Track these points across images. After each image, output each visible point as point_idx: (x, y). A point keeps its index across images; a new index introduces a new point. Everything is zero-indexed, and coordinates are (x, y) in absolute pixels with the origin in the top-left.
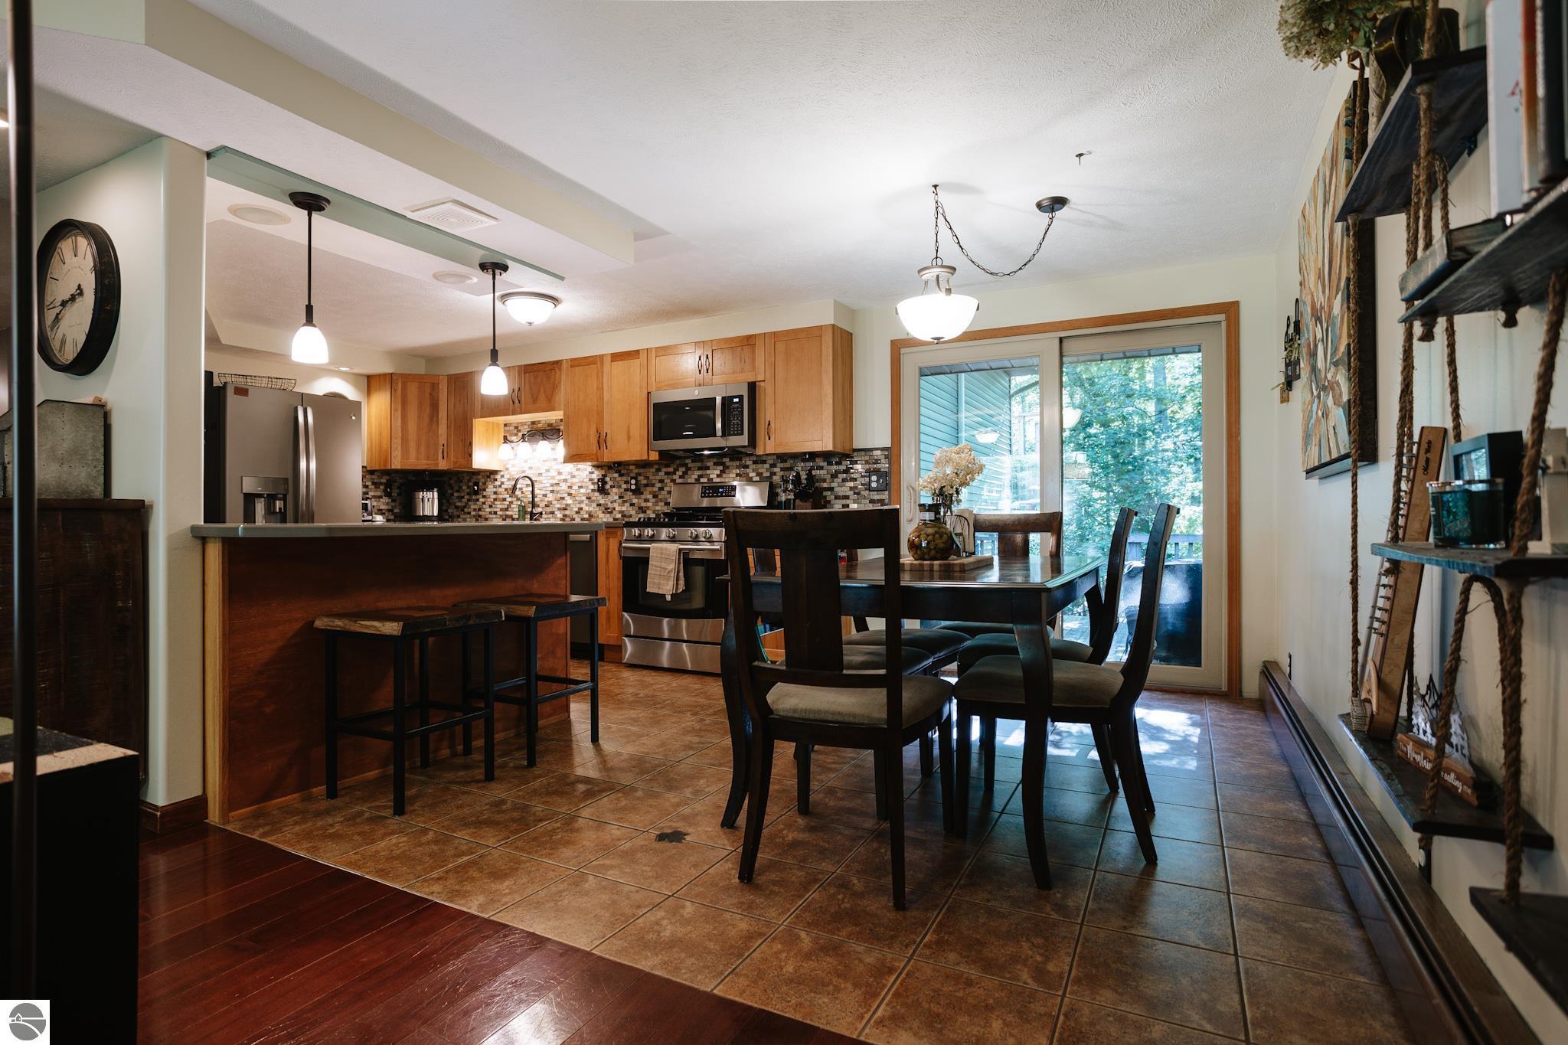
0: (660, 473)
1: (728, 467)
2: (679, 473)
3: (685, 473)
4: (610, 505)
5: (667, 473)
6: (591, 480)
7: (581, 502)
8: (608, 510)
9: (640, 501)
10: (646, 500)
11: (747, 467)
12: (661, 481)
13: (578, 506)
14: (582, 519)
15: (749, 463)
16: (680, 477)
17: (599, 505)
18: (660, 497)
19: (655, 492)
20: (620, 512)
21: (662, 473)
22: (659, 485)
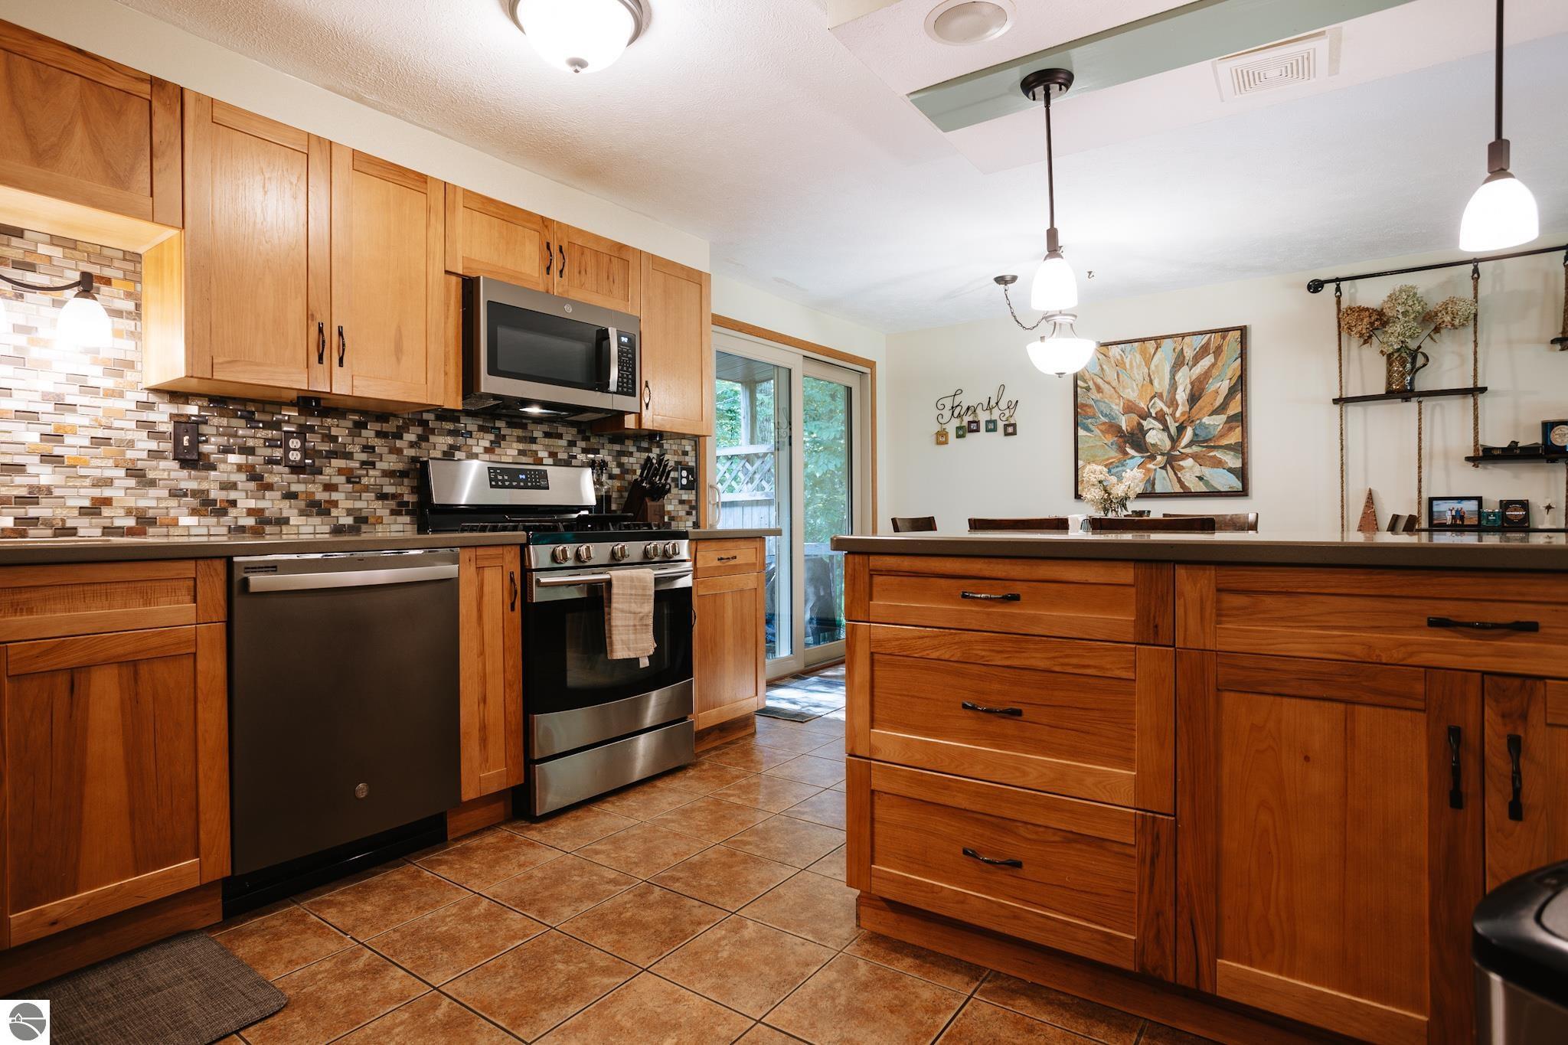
0: (364, 433)
1: (504, 438)
2: (410, 437)
3: (423, 438)
4: (215, 494)
5: (379, 434)
6: (141, 424)
7: (109, 482)
8: (206, 506)
9: (311, 487)
10: (329, 487)
11: (533, 440)
12: (368, 449)
13: (97, 493)
14: (108, 531)
15: (538, 434)
16: (412, 445)
17: (176, 493)
18: (365, 481)
19: (351, 470)
20: (250, 512)
21: (369, 434)
22: (364, 457)
